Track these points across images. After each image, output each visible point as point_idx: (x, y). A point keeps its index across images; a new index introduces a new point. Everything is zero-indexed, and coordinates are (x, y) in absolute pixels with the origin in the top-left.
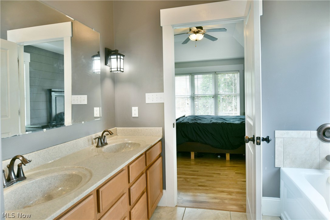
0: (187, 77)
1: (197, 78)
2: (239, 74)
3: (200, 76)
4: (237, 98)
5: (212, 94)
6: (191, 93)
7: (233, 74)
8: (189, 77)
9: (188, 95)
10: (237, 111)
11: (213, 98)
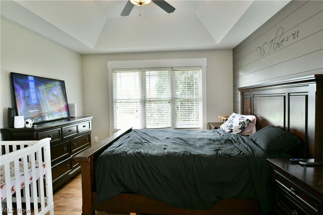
0: (136, 73)
1: (149, 75)
2: (201, 70)
3: (153, 73)
4: (198, 104)
5: (168, 97)
6: (142, 96)
7: (194, 71)
8: (138, 73)
9: (137, 98)
10: (198, 121)
11: (169, 103)
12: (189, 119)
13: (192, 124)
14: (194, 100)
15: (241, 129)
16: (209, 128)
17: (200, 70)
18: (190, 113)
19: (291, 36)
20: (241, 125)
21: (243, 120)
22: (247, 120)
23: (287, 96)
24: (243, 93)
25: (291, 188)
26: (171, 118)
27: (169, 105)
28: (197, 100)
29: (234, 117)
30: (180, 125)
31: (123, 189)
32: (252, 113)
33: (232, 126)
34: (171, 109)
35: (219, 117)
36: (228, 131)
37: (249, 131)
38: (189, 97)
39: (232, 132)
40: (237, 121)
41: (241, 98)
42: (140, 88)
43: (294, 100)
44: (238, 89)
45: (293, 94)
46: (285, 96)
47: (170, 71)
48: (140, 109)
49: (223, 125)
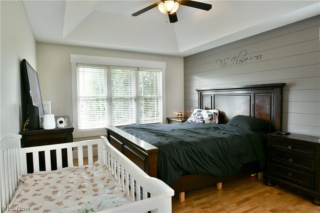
12: (147, 115)
13: (153, 120)
14: (154, 98)
15: (210, 120)
16: (168, 122)
17: (160, 72)
18: (147, 110)
19: (254, 57)
20: (210, 117)
21: (211, 113)
22: (214, 113)
23: (253, 95)
24: (201, 93)
25: (289, 147)
26: (136, 115)
27: (134, 103)
28: (157, 99)
29: (200, 111)
30: (143, 121)
31: (182, 173)
32: (213, 108)
33: (203, 118)
34: (136, 107)
35: (175, 112)
36: (201, 122)
37: (215, 121)
38: (150, 95)
39: (205, 122)
40: (205, 114)
41: (198, 97)
42: (106, 86)
43: (259, 98)
44: (196, 90)
45: (259, 94)
46: (251, 95)
47: (135, 71)
48: (107, 107)
49: (191, 118)
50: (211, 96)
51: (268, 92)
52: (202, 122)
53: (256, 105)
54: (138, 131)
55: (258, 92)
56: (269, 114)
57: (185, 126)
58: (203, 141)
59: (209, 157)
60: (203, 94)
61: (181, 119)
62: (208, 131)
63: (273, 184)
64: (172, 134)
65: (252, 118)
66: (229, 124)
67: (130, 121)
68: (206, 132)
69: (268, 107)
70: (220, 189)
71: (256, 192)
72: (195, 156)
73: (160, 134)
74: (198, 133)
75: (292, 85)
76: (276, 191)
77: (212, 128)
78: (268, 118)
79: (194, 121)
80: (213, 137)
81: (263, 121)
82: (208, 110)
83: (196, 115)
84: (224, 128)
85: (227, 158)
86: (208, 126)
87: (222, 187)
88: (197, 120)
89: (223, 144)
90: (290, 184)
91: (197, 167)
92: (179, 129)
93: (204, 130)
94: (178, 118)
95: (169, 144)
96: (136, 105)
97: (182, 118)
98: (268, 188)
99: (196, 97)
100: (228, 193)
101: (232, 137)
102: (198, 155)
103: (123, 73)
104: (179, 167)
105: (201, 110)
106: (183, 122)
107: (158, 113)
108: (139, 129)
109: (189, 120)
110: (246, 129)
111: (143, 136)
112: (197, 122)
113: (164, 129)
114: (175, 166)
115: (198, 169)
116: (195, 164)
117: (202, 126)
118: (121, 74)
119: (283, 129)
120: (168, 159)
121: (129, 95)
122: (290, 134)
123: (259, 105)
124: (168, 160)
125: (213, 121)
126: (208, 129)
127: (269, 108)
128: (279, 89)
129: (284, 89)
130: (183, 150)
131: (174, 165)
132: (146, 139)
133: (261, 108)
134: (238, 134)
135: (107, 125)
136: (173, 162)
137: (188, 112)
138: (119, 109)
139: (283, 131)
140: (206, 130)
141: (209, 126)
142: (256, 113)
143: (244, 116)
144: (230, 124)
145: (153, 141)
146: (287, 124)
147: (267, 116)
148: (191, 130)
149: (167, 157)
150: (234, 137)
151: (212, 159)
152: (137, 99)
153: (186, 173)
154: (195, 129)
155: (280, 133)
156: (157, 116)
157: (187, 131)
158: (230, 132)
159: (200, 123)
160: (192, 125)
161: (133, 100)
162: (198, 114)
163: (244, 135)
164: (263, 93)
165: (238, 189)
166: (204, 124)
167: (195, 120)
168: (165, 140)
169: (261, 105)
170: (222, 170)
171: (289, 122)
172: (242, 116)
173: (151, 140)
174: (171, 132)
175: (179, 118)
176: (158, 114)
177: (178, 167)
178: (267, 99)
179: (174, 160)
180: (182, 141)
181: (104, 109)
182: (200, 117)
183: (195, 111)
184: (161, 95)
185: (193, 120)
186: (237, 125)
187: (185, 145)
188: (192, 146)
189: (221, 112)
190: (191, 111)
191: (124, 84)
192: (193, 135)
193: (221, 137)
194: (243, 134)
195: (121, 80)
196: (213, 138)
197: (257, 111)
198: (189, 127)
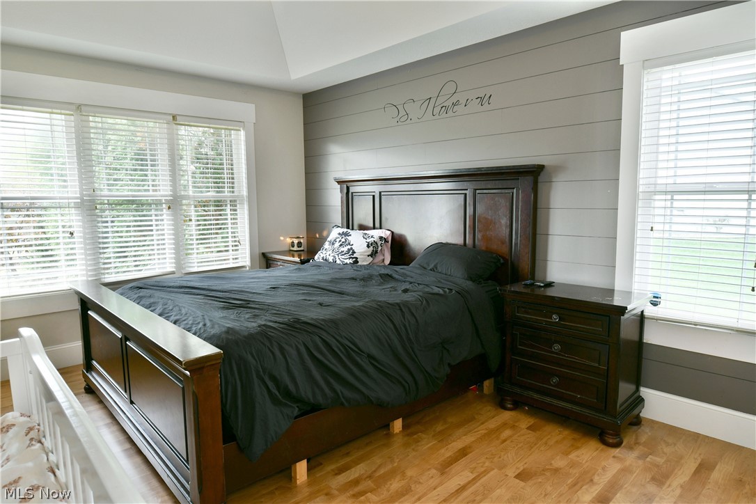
9: (70, 195)
11: (169, 208)
12: (208, 247)
13: (225, 260)
14: (226, 201)
15: (371, 255)
16: (264, 264)
17: (240, 130)
20: (371, 248)
21: (372, 239)
22: (381, 238)
23: (472, 194)
24: (348, 188)
25: (554, 316)
26: (174, 249)
27: (168, 215)
28: (233, 203)
29: (346, 234)
30: (196, 264)
31: (297, 409)
32: (377, 225)
33: (354, 252)
34: (173, 225)
35: (282, 238)
36: (348, 261)
37: (381, 258)
38: (214, 194)
39: (358, 262)
40: (358, 241)
41: (342, 198)
42: (76, 165)
43: (486, 200)
44: (335, 179)
45: (485, 191)
46: (466, 194)
47: (165, 126)
48: (80, 226)
49: (324, 252)
50: (374, 196)
51: (505, 187)
52: (351, 261)
53: (479, 216)
54: (173, 295)
55: (482, 185)
56: (507, 240)
57: (308, 275)
58: (352, 315)
59: (370, 357)
60: (352, 190)
61: (299, 256)
62: (367, 286)
63: (517, 405)
64: (269, 300)
65: (469, 249)
66: (417, 266)
67: (156, 266)
68: (361, 289)
69: (504, 221)
70: (397, 434)
71: (482, 430)
72: (333, 360)
73: (235, 302)
74: (340, 293)
75: (558, 169)
76: (524, 421)
77: (377, 276)
78: (504, 250)
79: (331, 260)
80: (380, 302)
81: (495, 255)
82: (365, 232)
83: (337, 245)
84: (404, 275)
85: (414, 356)
86: (366, 271)
87: (403, 426)
88: (340, 257)
89: (404, 318)
90: (555, 402)
91: (338, 387)
92: (291, 285)
93: (356, 284)
94: (292, 252)
95: (257, 333)
96: (172, 220)
97: (302, 252)
98: (507, 415)
99: (334, 198)
100: (419, 441)
101: (426, 300)
102: (341, 355)
103: (132, 128)
104: (287, 394)
105: (349, 231)
106: (303, 262)
107: (235, 241)
108: (176, 290)
109: (319, 257)
110: (457, 275)
111: (184, 311)
112: (338, 262)
113: (251, 285)
114: (277, 394)
115: (342, 393)
116: (332, 381)
117: (350, 273)
118: (127, 133)
119: (538, 275)
120: (255, 376)
121: (151, 193)
122: (554, 286)
123: (486, 219)
124: (256, 380)
125: (379, 258)
126: (366, 279)
127: (506, 223)
128: (530, 179)
129: (541, 179)
130: (299, 346)
131: (275, 391)
132: (190, 322)
133: (488, 224)
134: (440, 289)
135: (85, 278)
136: (270, 384)
137: (318, 236)
138: (127, 232)
139: (536, 278)
140: (362, 283)
141: (369, 271)
142: (478, 236)
143: (450, 244)
144: (420, 265)
145: (213, 327)
146: (545, 260)
147: (503, 243)
148: (322, 284)
149: (254, 372)
150: (430, 298)
151: (377, 361)
152: (174, 204)
153: (310, 409)
154: (334, 281)
155: (532, 285)
156: (234, 248)
157: (312, 289)
158: (421, 287)
159: (347, 264)
160: (325, 270)
161: (164, 205)
162: (340, 241)
163: (454, 292)
164: (494, 187)
165: (439, 427)
166: (355, 268)
167: (334, 257)
168: (248, 320)
169: (490, 218)
170: (404, 387)
171: (549, 258)
172: (447, 244)
173: (205, 325)
174: (267, 295)
175: (295, 253)
176: (237, 243)
177: (288, 396)
178: (503, 203)
179: (274, 379)
180: (298, 321)
181: (72, 234)
182: (345, 249)
183: (335, 233)
184: (245, 193)
185: (328, 257)
186: (436, 266)
187: (305, 330)
188: (325, 334)
189: (397, 235)
190: (325, 234)
191: (137, 160)
192: (326, 299)
193: (398, 301)
194: (451, 290)
195: (129, 150)
196: (378, 305)
197: (479, 231)
198: (317, 277)
